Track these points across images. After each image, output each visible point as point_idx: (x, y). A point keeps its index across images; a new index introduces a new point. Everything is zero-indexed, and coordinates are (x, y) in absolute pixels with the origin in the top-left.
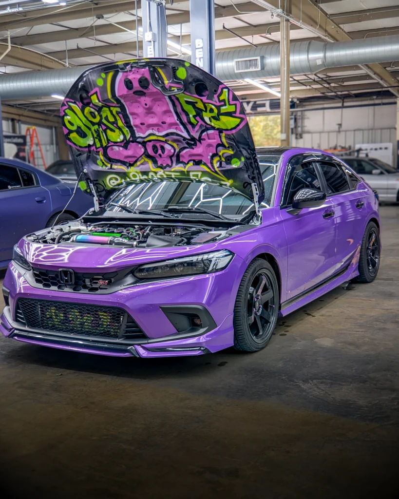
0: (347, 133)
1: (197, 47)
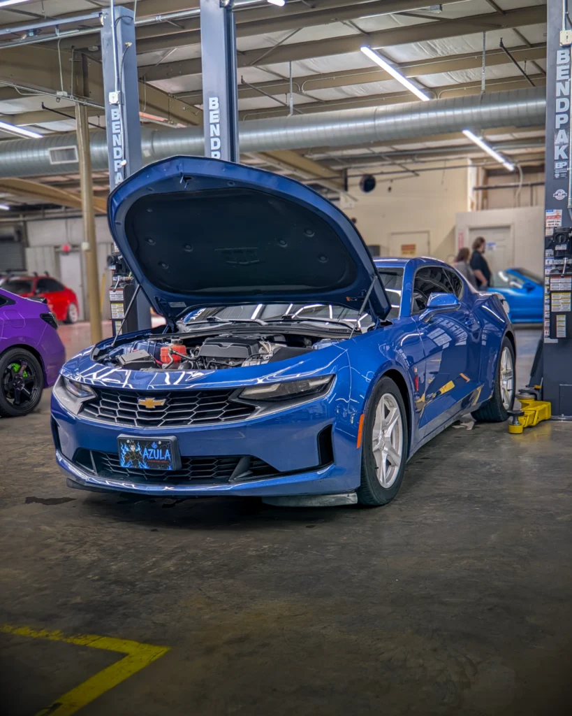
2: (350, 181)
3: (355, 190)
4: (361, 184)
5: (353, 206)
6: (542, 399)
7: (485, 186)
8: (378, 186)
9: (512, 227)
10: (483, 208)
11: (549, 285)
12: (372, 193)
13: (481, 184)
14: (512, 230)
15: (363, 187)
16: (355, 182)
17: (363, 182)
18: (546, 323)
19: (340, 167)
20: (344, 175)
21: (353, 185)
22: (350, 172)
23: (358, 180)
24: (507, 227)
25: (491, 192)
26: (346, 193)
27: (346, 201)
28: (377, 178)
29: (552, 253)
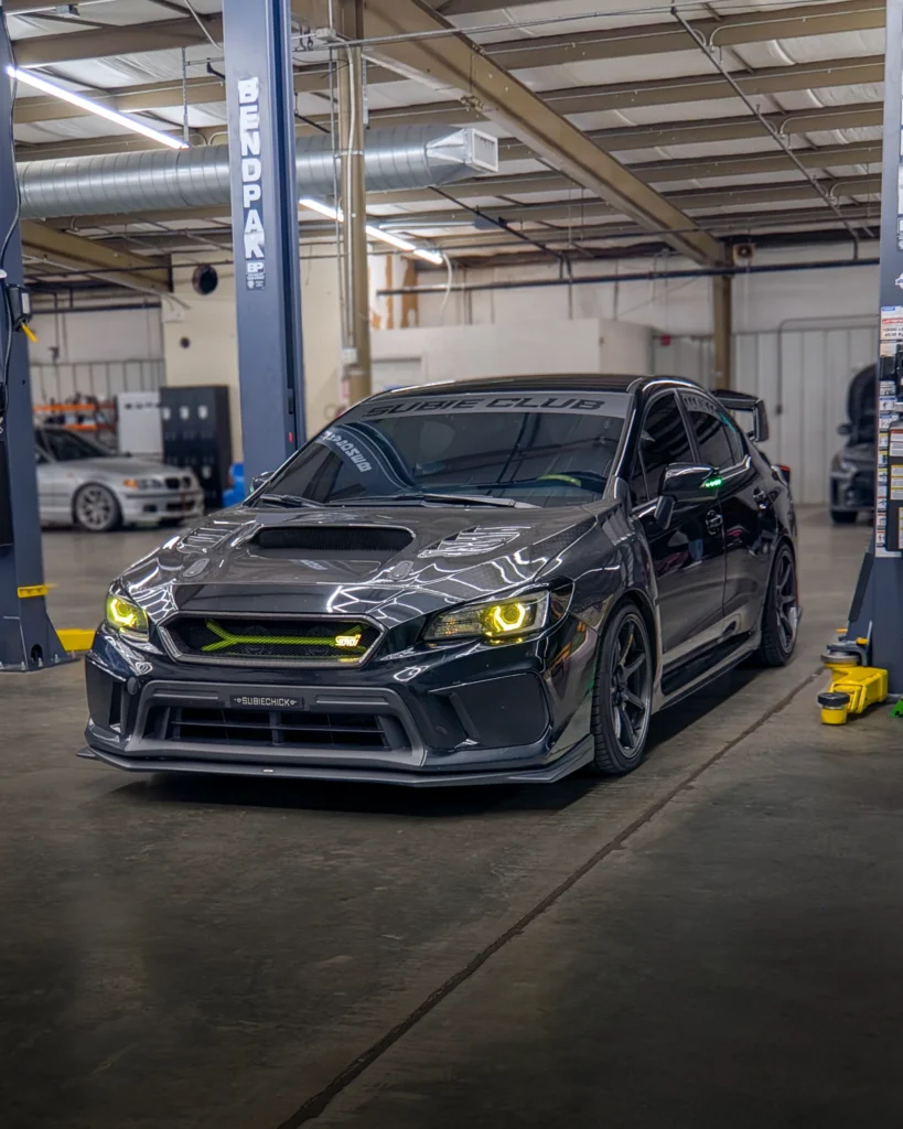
0: (112, 367)
1: (243, 99)
2: (178, 274)
3: (186, 291)
4: (194, 280)
5: (182, 317)
6: (870, 664)
7: (407, 288)
8: (221, 283)
9: (423, 360)
10: (405, 324)
11: (888, 449)
12: (211, 296)
13: (397, 284)
14: (423, 363)
15: (197, 285)
16: (184, 274)
17: (198, 276)
18: (880, 520)
19: (155, 251)
20: (165, 263)
21: (182, 282)
22: (175, 260)
23: (189, 273)
24: (417, 360)
25: (421, 297)
26: (171, 294)
27: (172, 309)
28: (219, 270)
29: (894, 391)
